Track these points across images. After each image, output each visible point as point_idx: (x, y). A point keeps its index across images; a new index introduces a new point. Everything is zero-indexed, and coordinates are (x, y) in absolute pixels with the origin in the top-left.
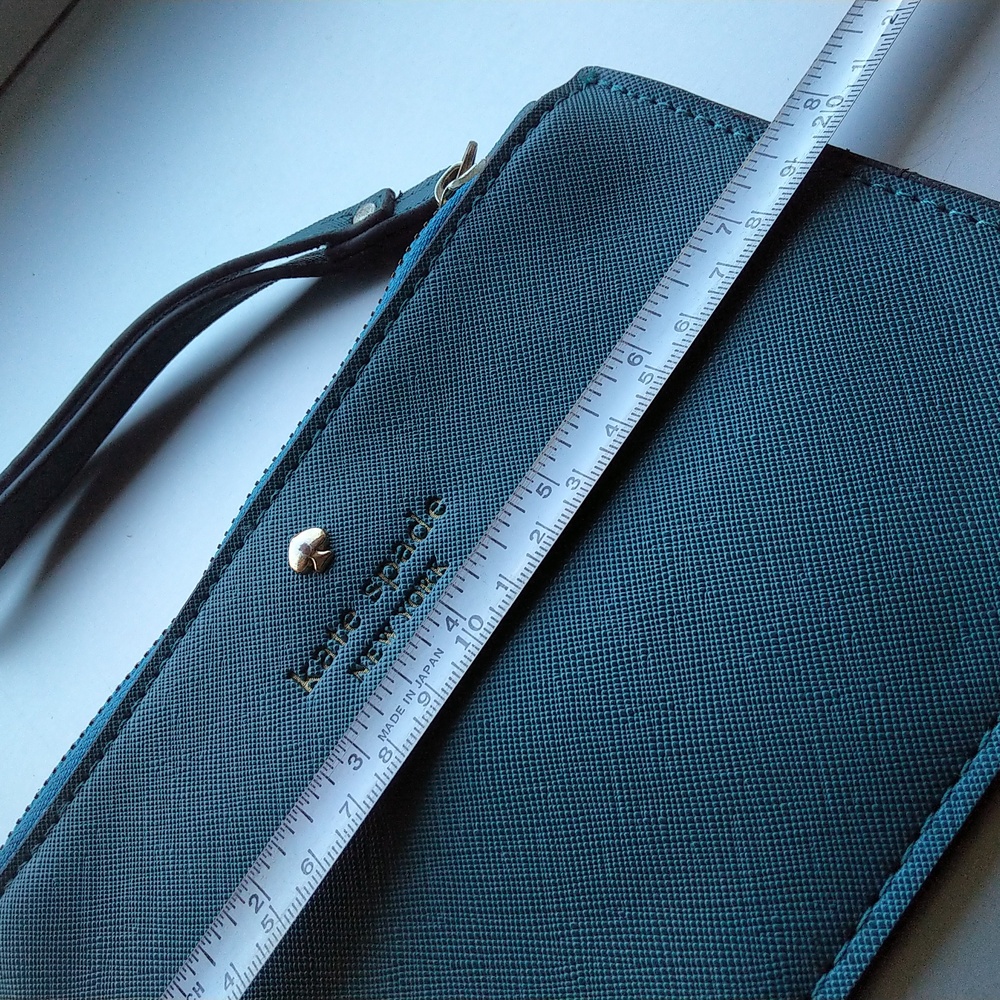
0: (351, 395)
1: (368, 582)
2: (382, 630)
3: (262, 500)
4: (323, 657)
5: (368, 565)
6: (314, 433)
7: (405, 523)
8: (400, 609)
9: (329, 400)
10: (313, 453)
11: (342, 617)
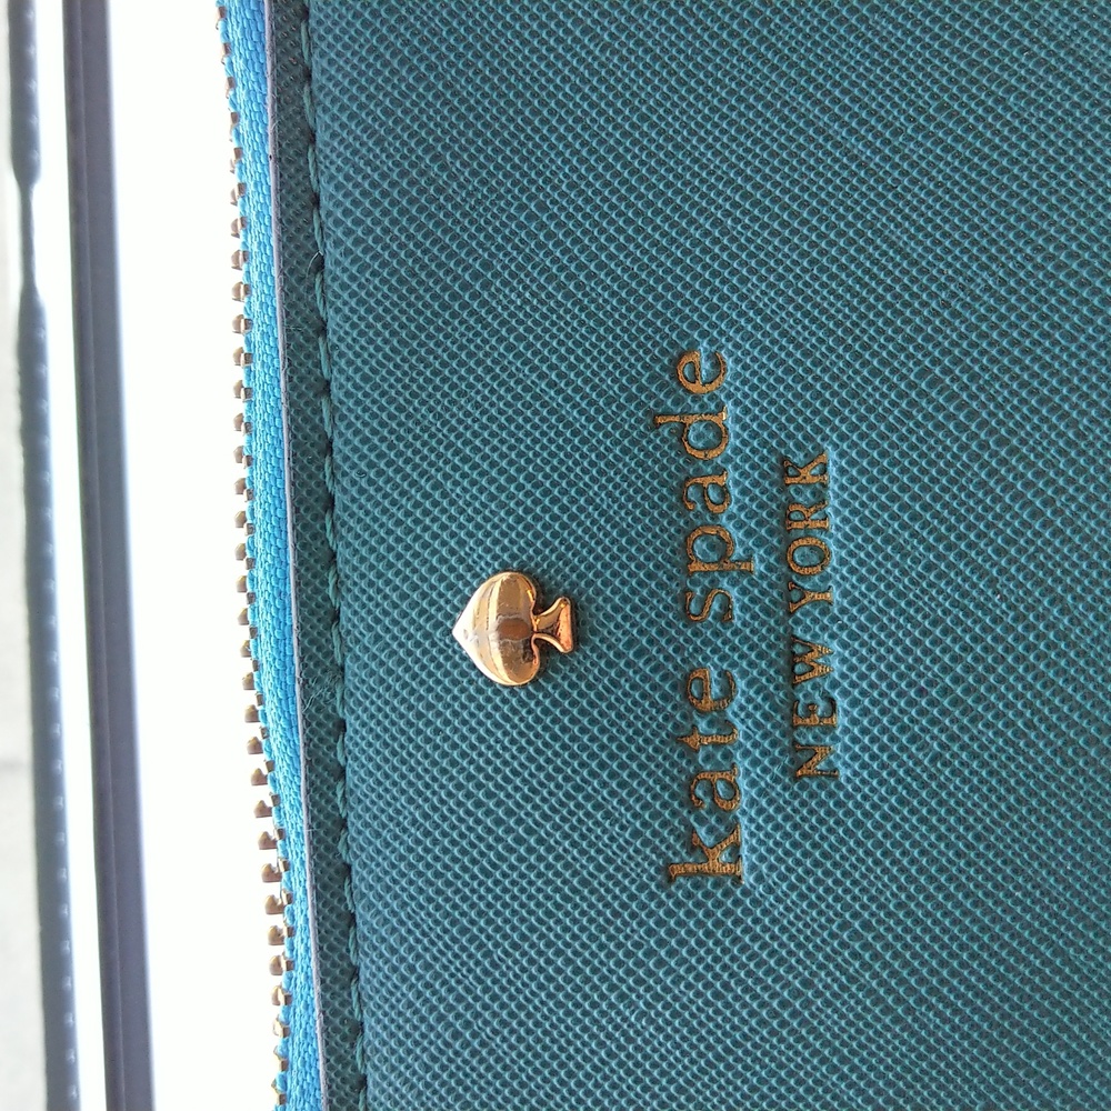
0: (336, 286)
1: (683, 598)
2: (792, 659)
3: (312, 613)
4: (712, 791)
5: (658, 566)
6: (317, 411)
7: (664, 440)
8: (795, 595)
9: (297, 328)
10: (347, 450)
11: (686, 695)
